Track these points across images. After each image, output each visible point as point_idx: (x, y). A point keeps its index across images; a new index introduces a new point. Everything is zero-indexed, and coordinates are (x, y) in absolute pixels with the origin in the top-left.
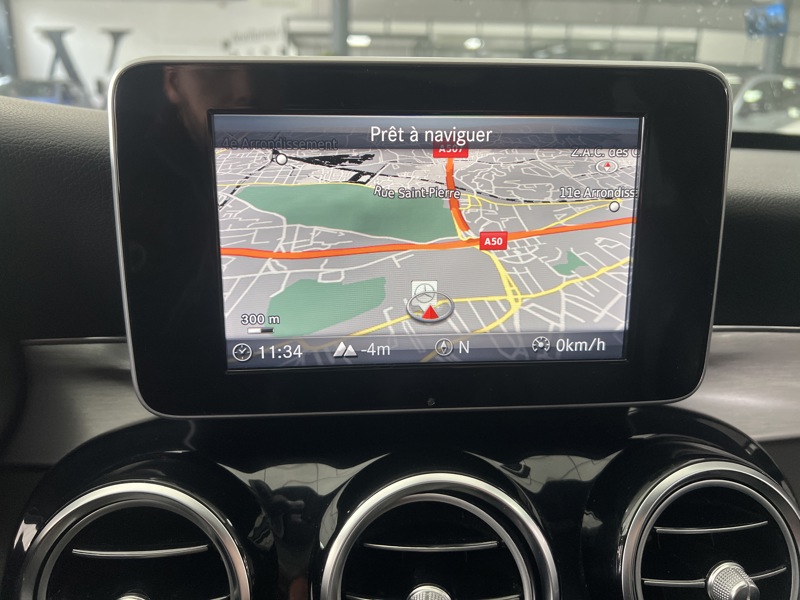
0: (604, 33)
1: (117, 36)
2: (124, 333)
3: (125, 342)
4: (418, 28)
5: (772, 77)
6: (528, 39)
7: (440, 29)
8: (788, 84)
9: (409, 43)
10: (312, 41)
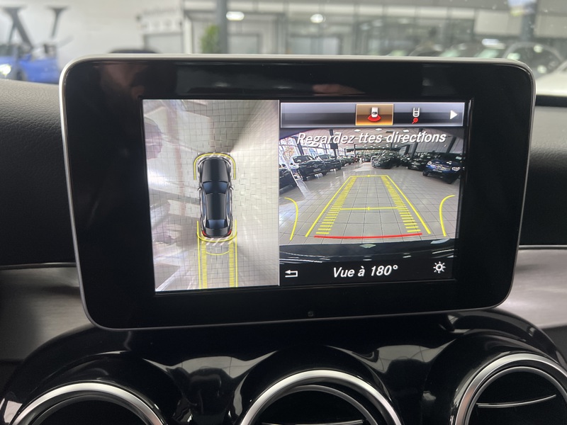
0: (410, 11)
1: (58, 11)
2: (73, 260)
3: (75, 266)
4: (278, 7)
5: (526, 44)
6: (356, 15)
7: (293, 8)
8: (538, 49)
9: (271, 18)
10: (201, 16)
